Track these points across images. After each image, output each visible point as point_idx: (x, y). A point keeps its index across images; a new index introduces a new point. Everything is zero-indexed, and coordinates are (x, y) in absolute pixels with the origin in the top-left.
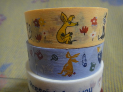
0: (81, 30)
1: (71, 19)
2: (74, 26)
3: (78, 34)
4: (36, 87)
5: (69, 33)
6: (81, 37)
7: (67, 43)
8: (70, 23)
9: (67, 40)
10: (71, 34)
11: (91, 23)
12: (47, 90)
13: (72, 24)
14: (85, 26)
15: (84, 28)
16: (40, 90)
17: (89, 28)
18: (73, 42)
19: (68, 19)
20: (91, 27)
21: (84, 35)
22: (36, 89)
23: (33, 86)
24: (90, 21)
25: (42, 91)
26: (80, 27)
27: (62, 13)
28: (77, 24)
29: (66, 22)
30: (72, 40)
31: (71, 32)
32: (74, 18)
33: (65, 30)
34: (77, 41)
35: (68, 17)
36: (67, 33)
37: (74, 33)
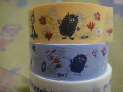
4: (34, 86)
12: (45, 89)
16: (38, 89)
22: (35, 87)
23: (32, 84)
25: (39, 91)
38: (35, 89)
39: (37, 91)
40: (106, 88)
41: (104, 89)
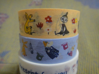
0: (38, 25)
1: (30, 17)
2: (32, 22)
3: (36, 28)
4: (23, 68)
5: (30, 26)
6: (38, 30)
7: (29, 33)
8: (30, 19)
9: (29, 31)
10: (31, 27)
11: (46, 20)
12: (31, 70)
13: (31, 20)
14: (40, 22)
15: (40, 24)
17: (44, 24)
18: (33, 34)
19: (29, 17)
20: (46, 24)
21: (40, 29)
24: (44, 19)
25: (27, 71)
26: (36, 23)
27: (26, 13)
28: (34, 21)
29: (28, 19)
30: (32, 32)
31: (31, 26)
32: (32, 16)
33: (28, 24)
34: (35, 33)
35: (29, 15)
36: (29, 26)
37: (33, 27)
38: (24, 70)
39: (25, 71)
40: (74, 67)
41: (73, 68)
